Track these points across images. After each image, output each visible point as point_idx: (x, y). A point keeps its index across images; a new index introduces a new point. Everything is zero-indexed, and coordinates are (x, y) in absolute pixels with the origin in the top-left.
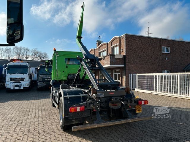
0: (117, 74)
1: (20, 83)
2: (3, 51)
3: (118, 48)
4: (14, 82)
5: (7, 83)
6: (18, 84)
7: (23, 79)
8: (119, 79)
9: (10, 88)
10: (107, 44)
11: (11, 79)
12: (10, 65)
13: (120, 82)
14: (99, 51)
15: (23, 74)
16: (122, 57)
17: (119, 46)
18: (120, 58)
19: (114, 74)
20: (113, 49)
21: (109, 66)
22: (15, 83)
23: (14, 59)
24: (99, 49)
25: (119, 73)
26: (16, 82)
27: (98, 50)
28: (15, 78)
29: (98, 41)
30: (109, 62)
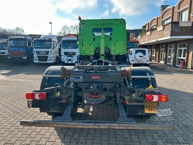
0: (183, 49)
1: (72, 57)
2: (73, 28)
3: (187, 12)
4: (67, 56)
5: (62, 57)
6: (70, 58)
7: (74, 54)
8: (184, 56)
9: (64, 62)
10: (173, 8)
11: (66, 53)
12: (64, 39)
13: (184, 60)
14: (162, 19)
15: (74, 49)
16: (190, 25)
17: (189, 8)
18: (188, 27)
19: (178, 49)
20: (180, 14)
21: (169, 37)
22: (68, 57)
23: (70, 34)
24: (162, 16)
25: (185, 48)
26: (69, 57)
27: (161, 18)
28: (69, 52)
29: (162, 6)
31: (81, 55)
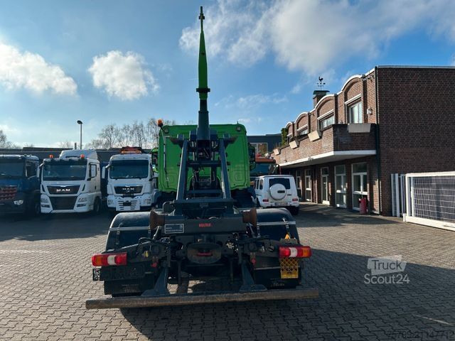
0: (362, 174)
1: (133, 197)
2: (129, 132)
3: (361, 105)
4: (122, 195)
5: (109, 198)
6: (129, 199)
7: (138, 190)
8: (365, 190)
9: (115, 208)
10: (336, 97)
11: (119, 190)
12: (115, 159)
13: (366, 196)
14: (318, 116)
15: (138, 179)
16: (368, 129)
17: (362, 99)
18: (363, 133)
19: (353, 174)
20: (349, 109)
21: (332, 153)
22: (123, 197)
24: (318, 111)
25: (365, 173)
26: (126, 196)
27: (316, 115)
28: (125, 187)
29: (316, 92)
30: (332, 144)
31: (163, 193)
